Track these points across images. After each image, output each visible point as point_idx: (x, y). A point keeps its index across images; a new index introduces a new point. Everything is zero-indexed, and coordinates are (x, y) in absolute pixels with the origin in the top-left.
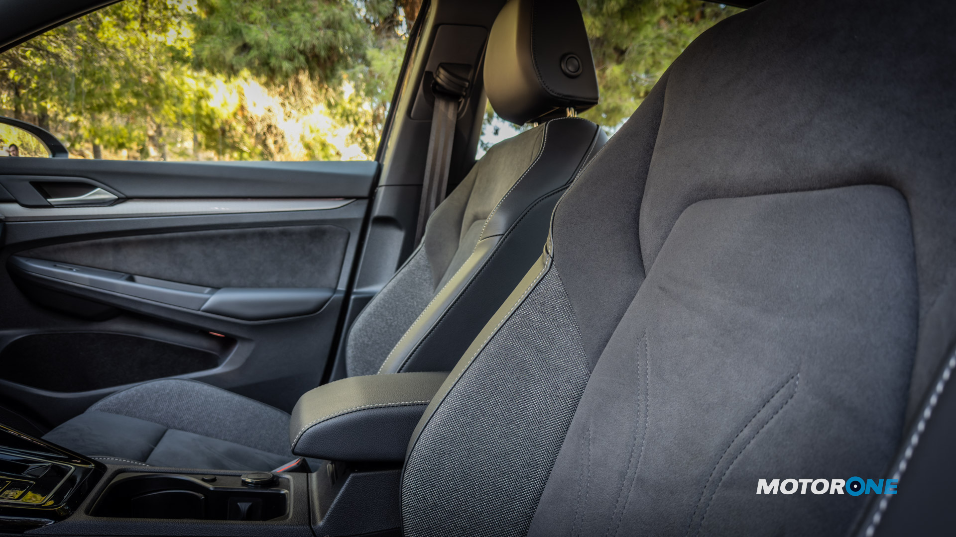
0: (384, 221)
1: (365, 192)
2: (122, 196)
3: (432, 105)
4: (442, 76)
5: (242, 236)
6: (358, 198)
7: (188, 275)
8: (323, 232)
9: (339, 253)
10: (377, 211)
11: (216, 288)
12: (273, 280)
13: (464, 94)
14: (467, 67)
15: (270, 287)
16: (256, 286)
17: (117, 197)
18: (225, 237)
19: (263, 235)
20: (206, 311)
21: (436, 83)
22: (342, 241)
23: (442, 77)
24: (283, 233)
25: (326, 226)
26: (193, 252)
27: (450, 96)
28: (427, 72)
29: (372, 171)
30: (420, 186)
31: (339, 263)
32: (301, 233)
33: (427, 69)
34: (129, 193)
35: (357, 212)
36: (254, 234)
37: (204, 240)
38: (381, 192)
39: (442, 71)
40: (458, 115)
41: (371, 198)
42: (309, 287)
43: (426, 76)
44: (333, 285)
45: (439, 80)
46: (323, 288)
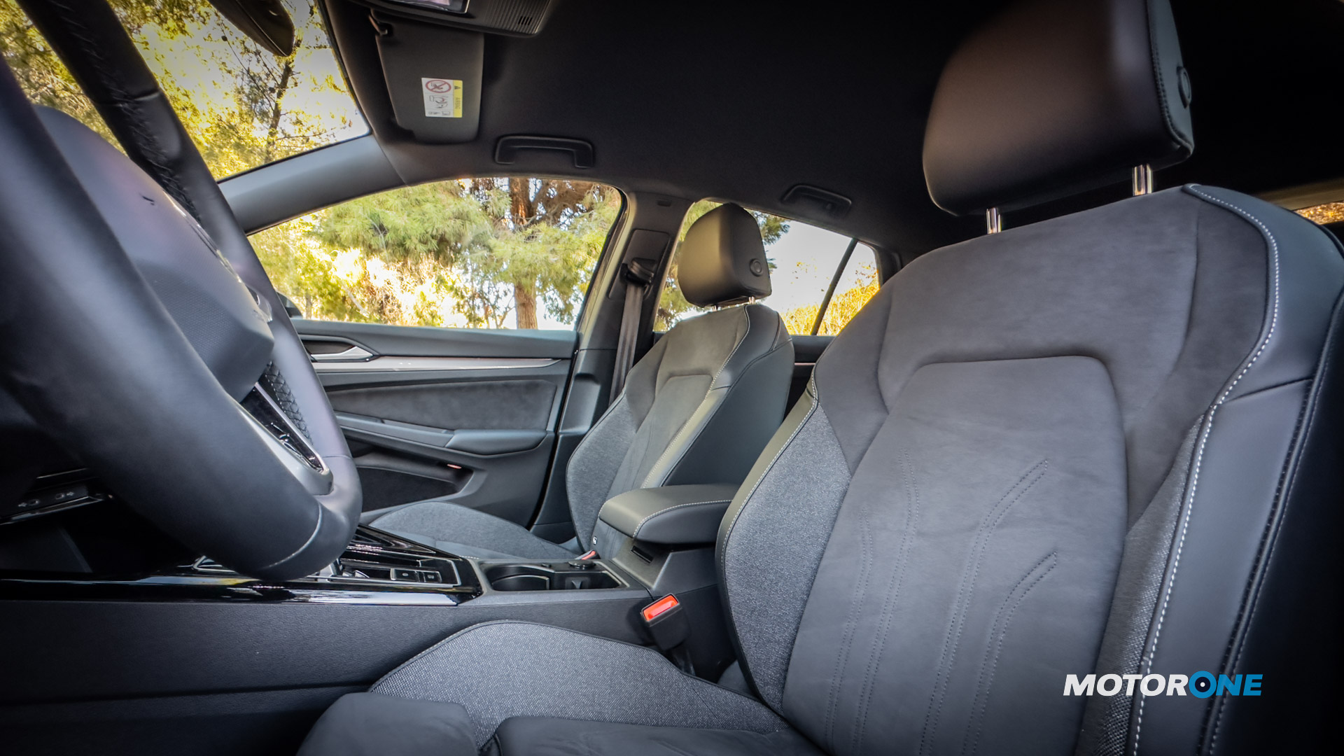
0: (583, 377)
1: (569, 355)
2: (377, 354)
3: (626, 288)
4: (635, 267)
5: (473, 388)
6: (563, 359)
7: (428, 420)
8: (537, 385)
9: (548, 401)
10: (580, 368)
11: (452, 430)
12: (495, 423)
13: (650, 281)
14: (652, 262)
15: (493, 428)
16: (482, 428)
17: (371, 355)
18: (459, 388)
19: (490, 387)
20: (448, 448)
21: (630, 272)
22: (550, 392)
23: (635, 269)
24: (506, 386)
25: (540, 381)
26: (433, 400)
27: (639, 282)
28: (623, 264)
29: (574, 339)
30: (616, 350)
31: (548, 409)
32: (519, 386)
33: (623, 262)
34: (383, 352)
35: (563, 370)
36: (483, 386)
37: (442, 390)
38: (582, 355)
39: (635, 264)
40: (644, 297)
41: (573, 359)
42: (524, 428)
43: (623, 268)
44: (544, 427)
45: (633, 271)
46: (535, 429)
